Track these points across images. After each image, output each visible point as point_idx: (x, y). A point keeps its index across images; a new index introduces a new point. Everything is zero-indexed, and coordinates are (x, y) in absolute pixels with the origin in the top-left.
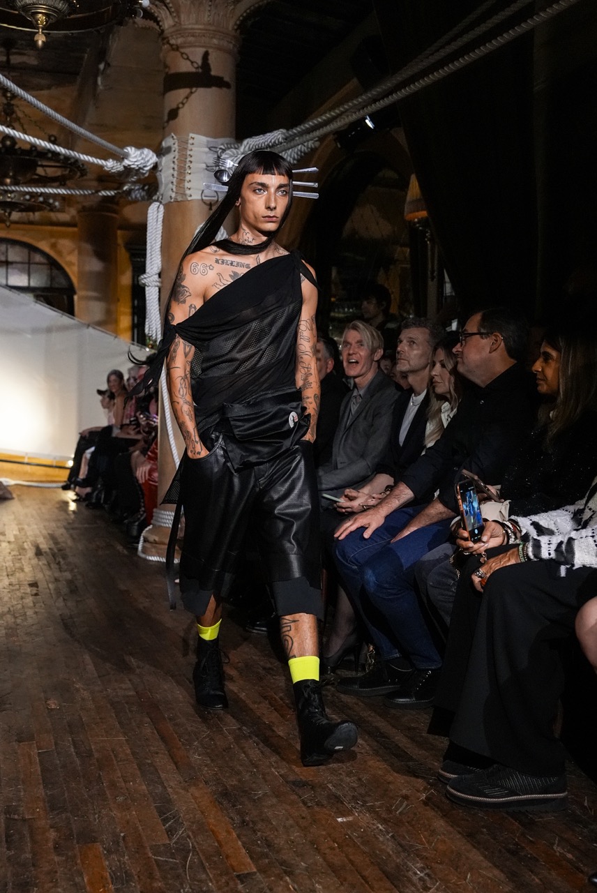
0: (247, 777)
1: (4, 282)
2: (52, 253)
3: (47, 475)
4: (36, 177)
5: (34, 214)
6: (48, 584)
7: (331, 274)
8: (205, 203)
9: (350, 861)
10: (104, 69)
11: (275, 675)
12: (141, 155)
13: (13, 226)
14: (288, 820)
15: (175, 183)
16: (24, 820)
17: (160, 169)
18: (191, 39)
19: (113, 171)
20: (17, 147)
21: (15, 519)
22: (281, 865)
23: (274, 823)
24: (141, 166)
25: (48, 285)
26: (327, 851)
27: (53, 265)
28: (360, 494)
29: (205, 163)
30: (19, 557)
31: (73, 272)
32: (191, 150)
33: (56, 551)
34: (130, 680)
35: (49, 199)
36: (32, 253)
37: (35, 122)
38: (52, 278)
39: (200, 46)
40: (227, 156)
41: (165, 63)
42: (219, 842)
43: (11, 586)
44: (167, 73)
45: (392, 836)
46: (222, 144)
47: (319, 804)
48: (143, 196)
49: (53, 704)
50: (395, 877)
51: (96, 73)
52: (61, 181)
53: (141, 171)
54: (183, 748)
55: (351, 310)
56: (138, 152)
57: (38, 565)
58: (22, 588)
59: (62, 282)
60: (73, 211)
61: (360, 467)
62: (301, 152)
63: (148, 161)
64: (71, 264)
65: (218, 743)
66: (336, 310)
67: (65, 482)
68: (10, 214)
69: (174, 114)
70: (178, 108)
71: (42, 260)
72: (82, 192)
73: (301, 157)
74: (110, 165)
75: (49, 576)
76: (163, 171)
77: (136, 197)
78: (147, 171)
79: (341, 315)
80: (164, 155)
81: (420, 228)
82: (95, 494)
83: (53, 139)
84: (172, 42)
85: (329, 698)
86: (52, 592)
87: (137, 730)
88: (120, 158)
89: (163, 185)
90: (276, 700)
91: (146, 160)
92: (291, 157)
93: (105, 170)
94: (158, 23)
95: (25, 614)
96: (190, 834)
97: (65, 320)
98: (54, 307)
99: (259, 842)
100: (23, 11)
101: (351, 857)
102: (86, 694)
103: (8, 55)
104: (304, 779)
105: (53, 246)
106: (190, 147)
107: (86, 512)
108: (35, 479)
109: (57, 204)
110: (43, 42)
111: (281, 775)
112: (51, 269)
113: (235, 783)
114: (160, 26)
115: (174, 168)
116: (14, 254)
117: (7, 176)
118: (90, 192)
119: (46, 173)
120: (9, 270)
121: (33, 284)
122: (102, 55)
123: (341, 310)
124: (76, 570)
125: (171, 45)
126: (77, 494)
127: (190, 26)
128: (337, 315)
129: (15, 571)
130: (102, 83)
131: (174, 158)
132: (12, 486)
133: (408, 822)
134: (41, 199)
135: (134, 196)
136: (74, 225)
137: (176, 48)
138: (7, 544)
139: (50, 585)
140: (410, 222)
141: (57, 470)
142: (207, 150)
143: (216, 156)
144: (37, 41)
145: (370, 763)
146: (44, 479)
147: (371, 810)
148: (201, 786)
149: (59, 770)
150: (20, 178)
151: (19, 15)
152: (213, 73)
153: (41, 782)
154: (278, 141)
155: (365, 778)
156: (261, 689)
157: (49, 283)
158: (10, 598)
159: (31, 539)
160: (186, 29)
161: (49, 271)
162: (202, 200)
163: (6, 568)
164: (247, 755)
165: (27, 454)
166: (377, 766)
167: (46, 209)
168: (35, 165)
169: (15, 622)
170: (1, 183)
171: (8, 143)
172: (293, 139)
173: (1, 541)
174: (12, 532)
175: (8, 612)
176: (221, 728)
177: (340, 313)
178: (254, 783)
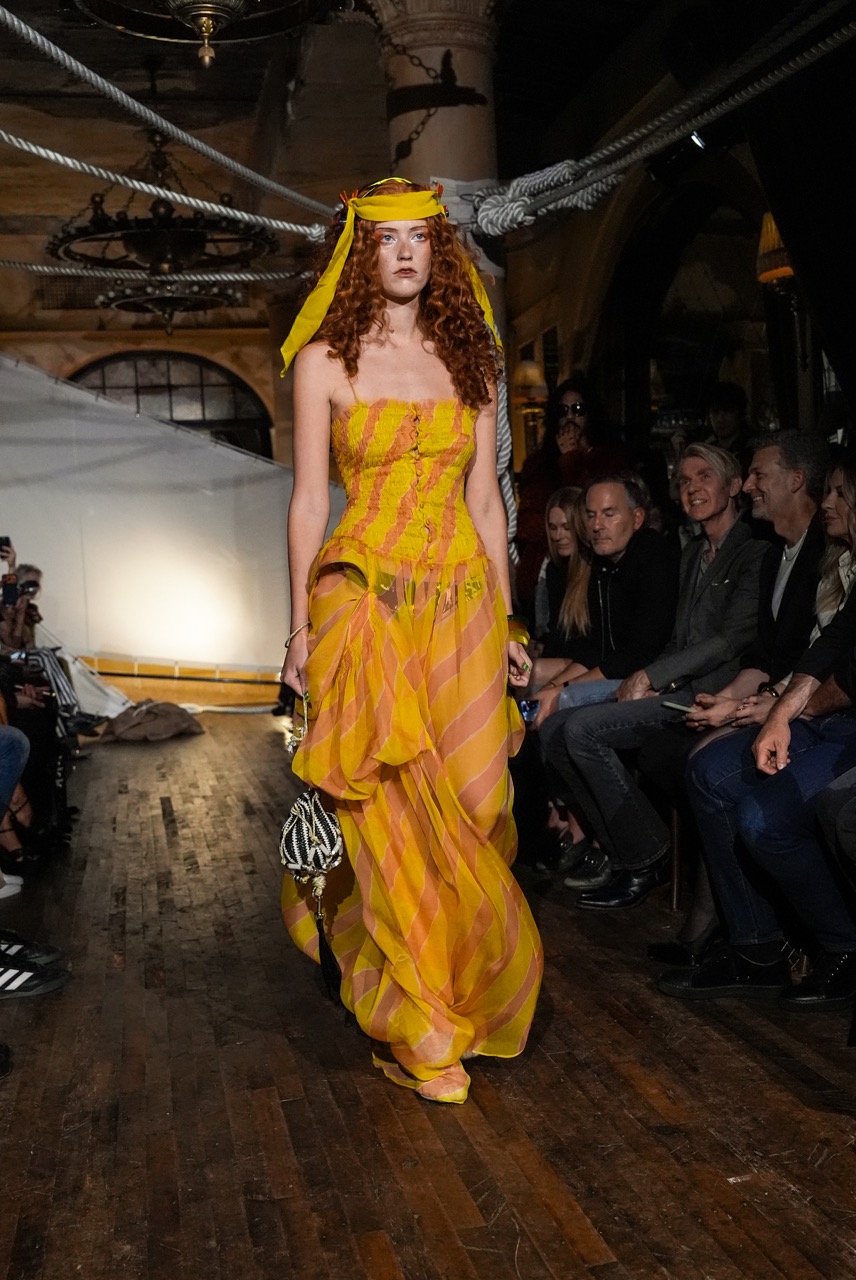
0: (588, 1124)
1: (167, 415)
2: (234, 369)
3: (248, 695)
4: (205, 258)
5: (206, 313)
6: (267, 855)
7: (649, 372)
9: (753, 1238)
10: (295, 89)
11: (613, 972)
13: (176, 332)
14: (654, 1183)
16: (273, 1202)
18: (423, 34)
19: (321, 241)
20: (175, 215)
21: (209, 763)
22: (652, 1251)
23: (636, 1190)
25: (232, 416)
26: (718, 1227)
27: (237, 385)
28: (719, 699)
30: (222, 818)
31: (266, 394)
33: (274, 807)
35: (226, 289)
36: (204, 369)
37: (198, 176)
38: (236, 405)
39: (436, 45)
40: (488, 207)
41: (387, 75)
42: (557, 1220)
43: (215, 863)
44: (390, 90)
45: (812, 1201)
46: (480, 189)
47: (699, 1159)
49: (294, 1031)
50: (823, 1260)
51: (285, 96)
52: (241, 262)
54: (490, 1085)
55: (681, 422)
57: (251, 828)
58: (231, 864)
59: (254, 409)
60: (261, 304)
62: (597, 191)
64: (262, 382)
65: (542, 1076)
66: (659, 424)
67: (275, 703)
68: (171, 315)
69: (405, 149)
70: (411, 140)
71: (222, 380)
72: (276, 277)
73: (598, 198)
74: (317, 232)
79: (668, 431)
81: (782, 293)
83: (226, 199)
84: (396, 41)
86: (275, 866)
90: (619, 1009)
92: (582, 200)
93: (310, 242)
94: (372, 14)
95: (239, 902)
96: (515, 1210)
97: (260, 465)
98: (240, 447)
99: (616, 1218)
100: (179, 14)
101: (754, 1234)
103: (152, 80)
104: (672, 1122)
105: (236, 358)
108: (231, 702)
109: (239, 295)
110: (211, 58)
111: (639, 1120)
112: (234, 392)
113: (571, 1133)
114: (376, 20)
116: (179, 374)
117: (163, 260)
118: (288, 275)
119: (220, 251)
120: (174, 398)
121: (209, 416)
122: (291, 68)
123: (666, 424)
125: (395, 46)
127: (420, 16)
128: (661, 431)
129: (218, 839)
130: (293, 110)
132: (200, 714)
133: (833, 1179)
134: (215, 290)
136: (265, 325)
137: (403, 50)
138: (203, 801)
139: (271, 856)
140: (765, 285)
141: (263, 686)
142: (458, 199)
143: (471, 208)
144: (203, 57)
145: (767, 1094)
146: (245, 701)
147: (777, 1163)
148: (523, 1140)
149: (315, 1126)
150: (182, 262)
151: (174, 21)
152: (459, 83)
153: (291, 1145)
154: (564, 179)
155: (762, 1117)
156: (595, 993)
157: (232, 412)
158: (216, 880)
159: (236, 790)
160: (414, 21)
161: (231, 396)
163: (205, 835)
164: (585, 1092)
165: (218, 666)
166: (780, 1099)
167: (222, 304)
168: (204, 240)
169: (226, 915)
170: (155, 271)
171: (162, 210)
172: (585, 173)
173: (192, 797)
174: (207, 783)
175: (215, 900)
176: (543, 1054)
177: (665, 427)
178: (600, 1132)
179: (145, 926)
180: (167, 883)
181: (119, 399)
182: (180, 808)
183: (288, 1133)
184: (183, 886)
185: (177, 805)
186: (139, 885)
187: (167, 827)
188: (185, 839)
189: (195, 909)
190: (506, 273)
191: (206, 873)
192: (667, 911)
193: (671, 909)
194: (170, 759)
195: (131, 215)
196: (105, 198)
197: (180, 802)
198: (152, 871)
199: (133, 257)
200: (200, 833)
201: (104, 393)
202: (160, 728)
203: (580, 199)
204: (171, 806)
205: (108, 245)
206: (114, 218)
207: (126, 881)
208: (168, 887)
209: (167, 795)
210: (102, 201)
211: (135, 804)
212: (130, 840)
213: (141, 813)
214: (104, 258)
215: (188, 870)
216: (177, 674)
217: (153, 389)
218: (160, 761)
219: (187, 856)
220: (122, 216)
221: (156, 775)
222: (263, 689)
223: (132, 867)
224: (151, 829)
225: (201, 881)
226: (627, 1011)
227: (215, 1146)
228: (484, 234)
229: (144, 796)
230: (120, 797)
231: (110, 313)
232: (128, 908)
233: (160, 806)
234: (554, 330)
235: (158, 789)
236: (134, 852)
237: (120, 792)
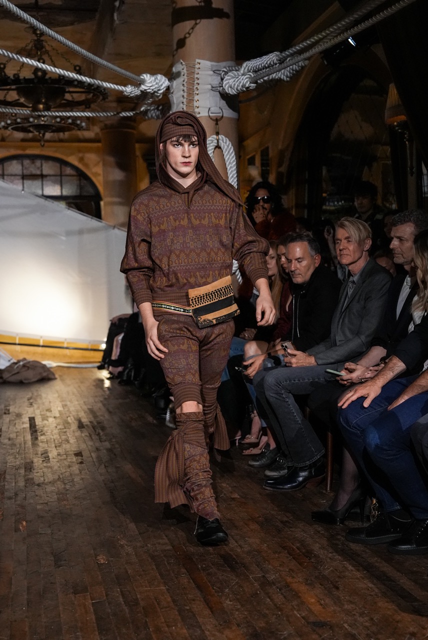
0: (273, 619)
1: (40, 192)
2: (80, 166)
3: (84, 357)
4: (64, 101)
5: (64, 134)
6: (90, 453)
7: (322, 173)
8: (211, 118)
10: (119, 6)
11: (291, 528)
12: (155, 80)
13: (46, 144)
15: (185, 103)
17: (172, 92)
19: (131, 95)
20: (47, 77)
21: (59, 397)
24: (156, 90)
25: (78, 194)
27: (82, 176)
29: (210, 84)
30: (65, 430)
31: (99, 182)
32: (198, 73)
33: (96, 424)
34: (166, 536)
35: (77, 121)
36: (63, 166)
37: (62, 55)
38: (81, 188)
40: (229, 78)
43: (59, 457)
44: (174, 8)
46: (225, 67)
48: (158, 115)
49: (102, 559)
51: (113, 9)
52: (85, 105)
53: (156, 94)
54: (216, 594)
55: (340, 203)
56: (153, 78)
57: (82, 436)
58: (69, 457)
59: (91, 191)
60: (97, 129)
61: (354, 344)
62: (293, 70)
63: (162, 85)
64: (96, 174)
65: (246, 590)
66: (327, 204)
67: (100, 362)
68: (44, 135)
69: (182, 43)
70: (185, 38)
71: (72, 172)
72: (105, 114)
73: (293, 74)
74: (129, 90)
75: (91, 446)
76: (174, 93)
77: (152, 116)
78: (161, 94)
79: (333, 208)
80: (175, 80)
81: (400, 131)
82: (126, 372)
83: (78, 68)
85: (340, 547)
86: (95, 460)
87: (175, 580)
88: (138, 84)
89: (175, 105)
90: (293, 550)
91: (160, 84)
92: (284, 75)
93: (125, 95)
95: (73, 481)
97: (92, 222)
98: (82, 212)
102: (130, 550)
104: (322, 619)
105: (81, 160)
106: (197, 71)
107: (119, 389)
108: (73, 361)
109: (84, 124)
111: (303, 618)
112: (80, 180)
113: (263, 625)
115: (183, 90)
116: (48, 168)
117: (40, 103)
118: (112, 114)
119: (73, 98)
120: (44, 182)
121: (65, 193)
123: (331, 204)
124: (114, 440)
126: (110, 373)
128: (328, 208)
129: (62, 442)
130: (118, 19)
131: (184, 81)
132: (54, 368)
134: (70, 121)
135: (150, 116)
136: (98, 141)
138: (54, 419)
139: (92, 454)
140: (390, 125)
141: (92, 352)
142: (212, 73)
143: (219, 78)
145: (380, 604)
146: (81, 360)
148: (234, 628)
149: (111, 617)
150: (51, 104)
152: (214, 6)
153: (96, 629)
154: (273, 63)
155: (376, 618)
156: (279, 540)
157: (79, 191)
158: (59, 467)
159: (74, 413)
161: (78, 182)
162: (209, 116)
163: (54, 440)
164: (272, 600)
165: (66, 340)
166: (386, 607)
167: (74, 129)
168: (64, 92)
169: (64, 488)
170: (35, 109)
171: (40, 74)
172: (286, 59)
173: (47, 417)
174: (57, 408)
175: (58, 479)
176: (248, 576)
177: (331, 206)
178: (279, 624)
179: (16, 494)
180: (31, 469)
181: (12, 182)
182: (40, 423)
183: (95, 621)
184: (39, 471)
185: (38, 421)
186: (14, 469)
187: (32, 435)
188: (42, 442)
189: (46, 484)
190: (239, 116)
191: (54, 462)
192: (324, 491)
193: (326, 490)
194: (35, 394)
195: (22, 76)
196: (6, 65)
197: (40, 420)
198: (22, 461)
199: (22, 100)
200: (51, 439)
201: (3, 178)
202: (30, 375)
203: (283, 75)
204: (35, 423)
205: (8, 93)
206: (12, 77)
207: (6, 467)
208: (31, 471)
209: (32, 416)
210: (5, 67)
211: (14, 420)
212: (10, 442)
213: (17, 426)
214: (5, 100)
215: (43, 461)
216: (41, 344)
217: (33, 177)
218: (30, 395)
219: (43, 452)
220: (17, 77)
221: (27, 403)
222: (92, 353)
223: (10, 459)
224: (22, 436)
225: (51, 467)
226: (298, 551)
227: (51, 628)
228: (226, 93)
229: (19, 416)
230: (4, 416)
231: (8, 132)
232: (6, 484)
233: (28, 422)
234: (267, 148)
235: (27, 412)
236: (12, 449)
237: (5, 413)
